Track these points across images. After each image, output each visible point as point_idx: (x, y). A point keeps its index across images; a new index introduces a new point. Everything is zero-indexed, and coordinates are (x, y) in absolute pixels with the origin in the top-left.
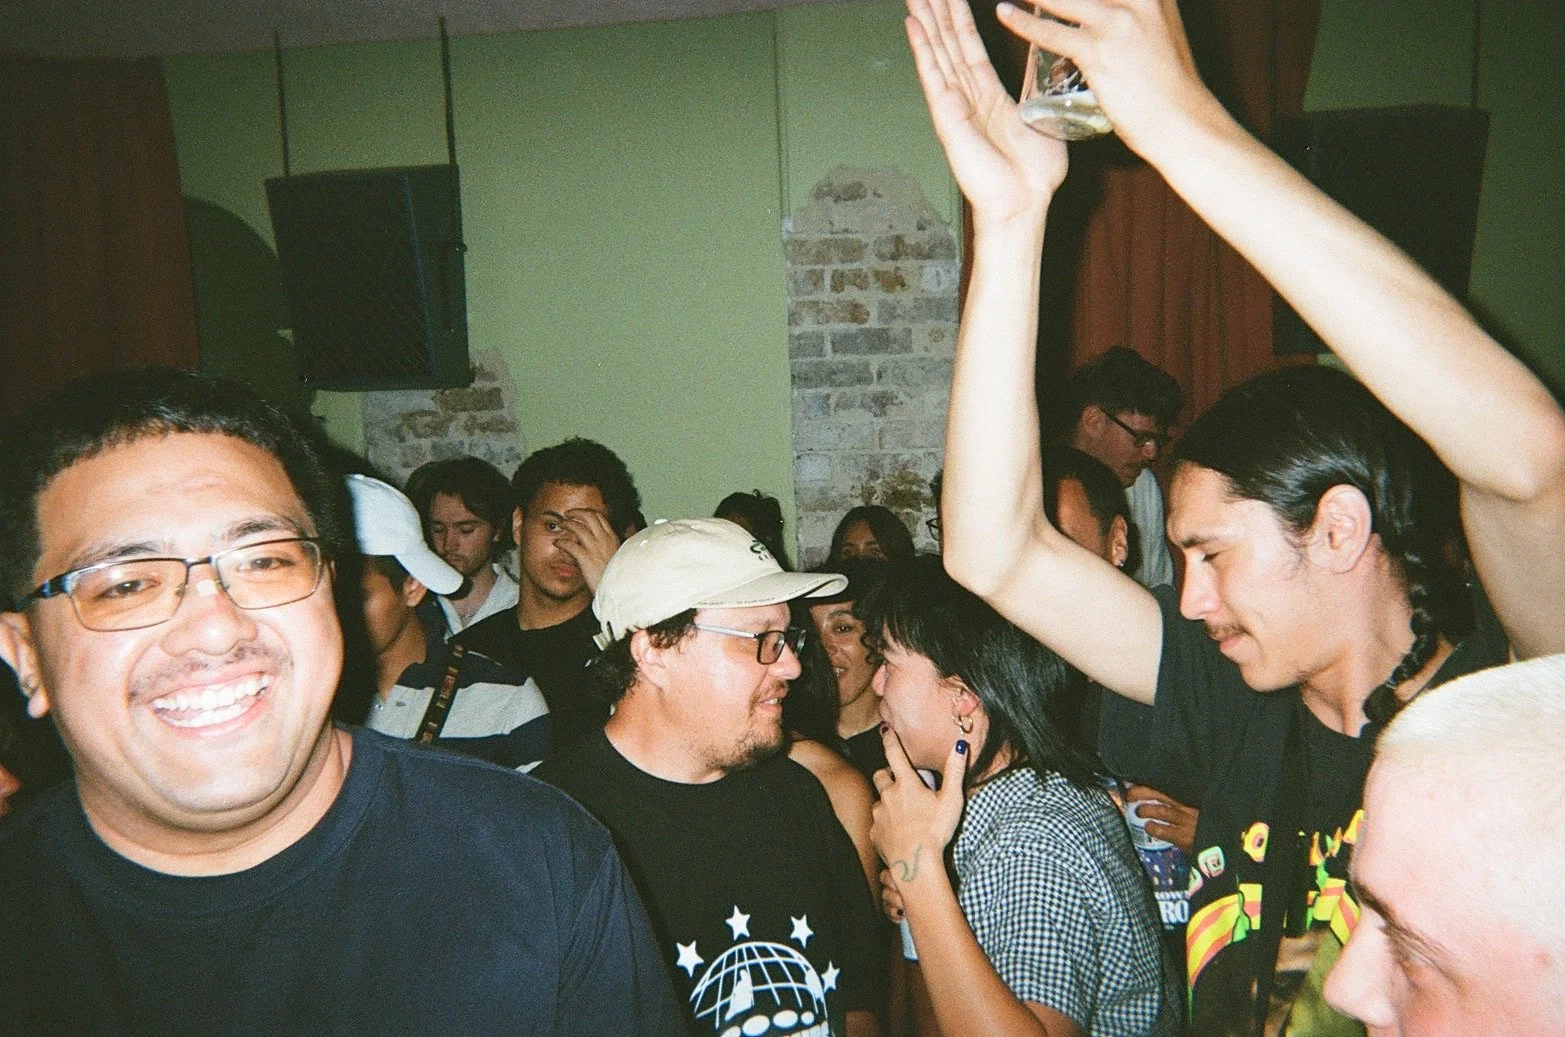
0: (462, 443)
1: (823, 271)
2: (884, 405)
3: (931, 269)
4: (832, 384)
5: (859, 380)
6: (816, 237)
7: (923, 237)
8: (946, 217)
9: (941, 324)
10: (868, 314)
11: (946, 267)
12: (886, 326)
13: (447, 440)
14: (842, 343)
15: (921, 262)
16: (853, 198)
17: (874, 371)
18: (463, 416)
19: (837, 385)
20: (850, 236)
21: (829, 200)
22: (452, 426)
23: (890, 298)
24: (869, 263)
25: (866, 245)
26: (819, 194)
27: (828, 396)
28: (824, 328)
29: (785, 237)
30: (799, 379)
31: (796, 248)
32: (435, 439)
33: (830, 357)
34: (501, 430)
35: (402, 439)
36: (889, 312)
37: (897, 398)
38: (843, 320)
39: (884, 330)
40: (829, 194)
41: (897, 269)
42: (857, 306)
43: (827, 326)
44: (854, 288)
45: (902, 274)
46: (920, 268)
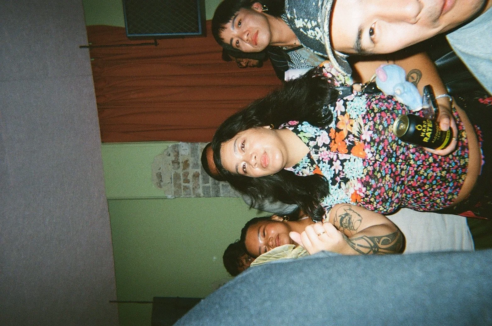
1: (183, 186)
3: (182, 152)
4: (219, 183)
6: (173, 188)
7: (172, 154)
8: (166, 148)
9: (199, 149)
10: (196, 172)
11: (181, 147)
12: (200, 166)
14: (206, 181)
15: (180, 155)
16: (161, 176)
20: (173, 178)
21: (162, 184)
23: (191, 165)
24: (180, 171)
25: (175, 172)
26: (160, 186)
29: (173, 197)
30: (217, 195)
31: (176, 194)
33: (210, 184)
36: (196, 165)
38: (198, 180)
40: (160, 184)
41: (182, 162)
42: (194, 176)
43: (200, 185)
44: (188, 176)
45: (184, 161)
46: (182, 155)
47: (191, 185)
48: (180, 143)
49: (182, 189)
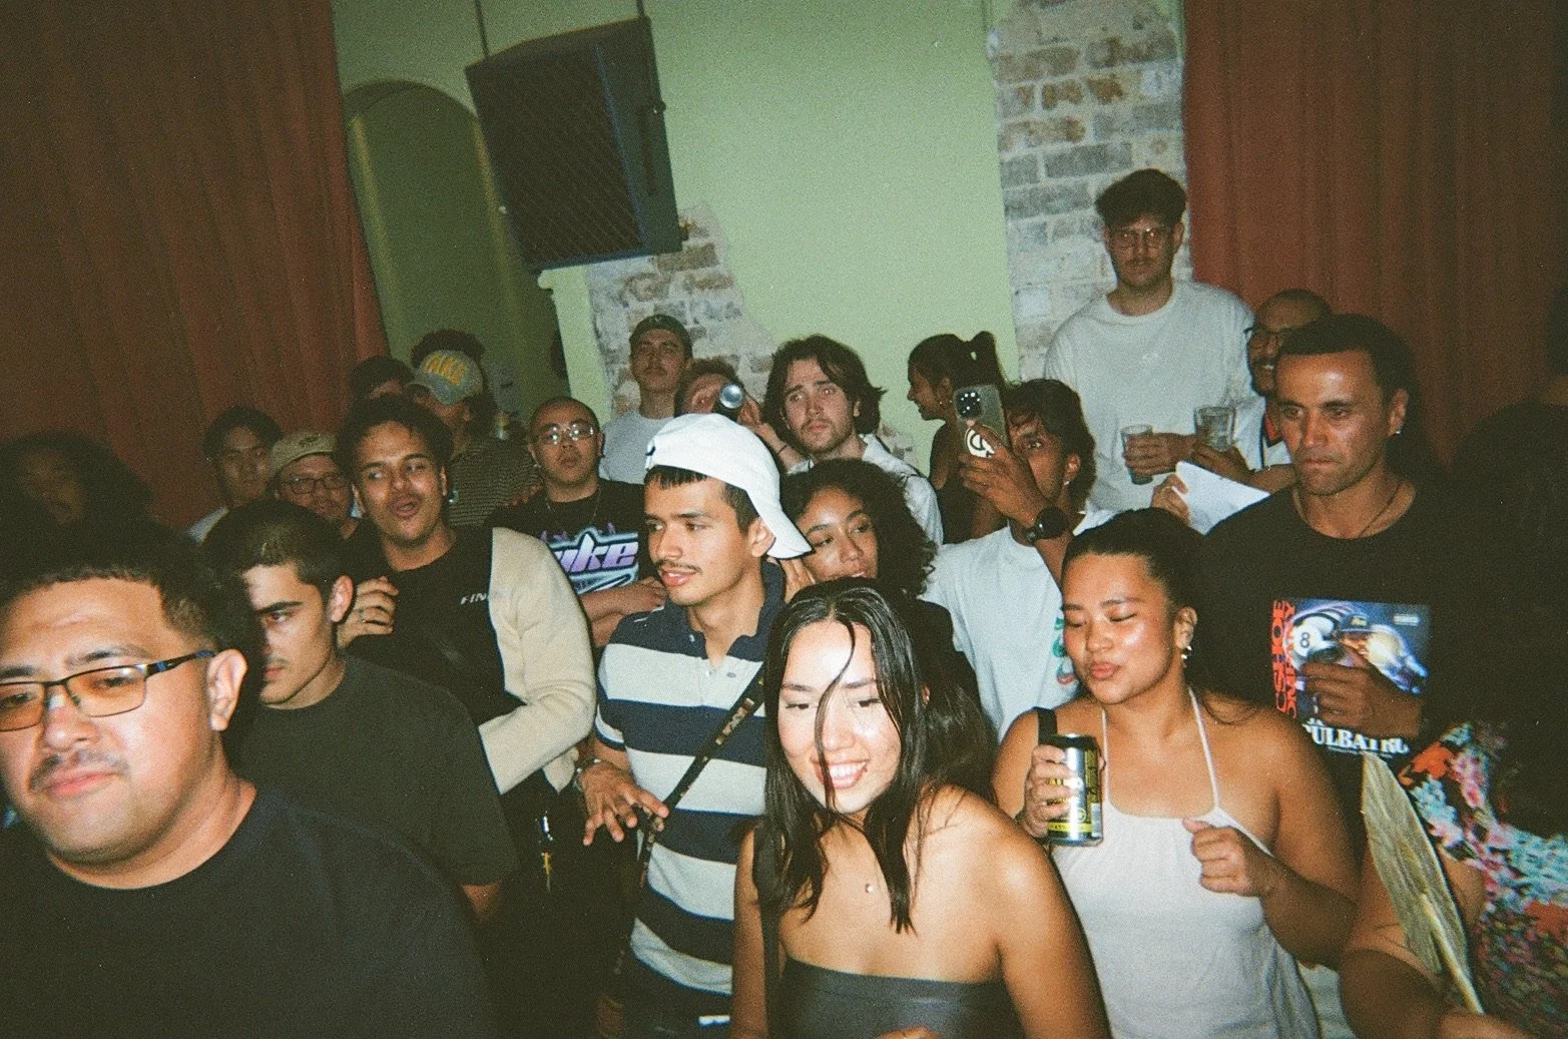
0: (682, 304)
1: (1033, 87)
3: (1149, 72)
4: (1049, 211)
5: (1077, 205)
6: (1023, 50)
7: (1140, 37)
8: (1165, 12)
9: (1164, 134)
10: (1083, 130)
11: (1167, 69)
12: (1104, 142)
13: (668, 301)
14: (1056, 166)
15: (1138, 66)
18: (680, 277)
19: (1053, 212)
20: (1060, 45)
22: (672, 288)
23: (1107, 109)
24: (1082, 72)
25: (1079, 53)
26: (1024, 1)
27: (1045, 224)
28: (1035, 151)
29: (991, 54)
30: (1013, 209)
31: (1004, 64)
32: (657, 301)
33: (1045, 182)
34: (717, 287)
35: (626, 305)
36: (1106, 126)
38: (1056, 139)
39: (1102, 147)
41: (1113, 76)
42: (1071, 123)
43: (1039, 148)
44: (1067, 103)
45: (1120, 82)
46: (1139, 72)
48: (1180, 61)
49: (1023, 84)
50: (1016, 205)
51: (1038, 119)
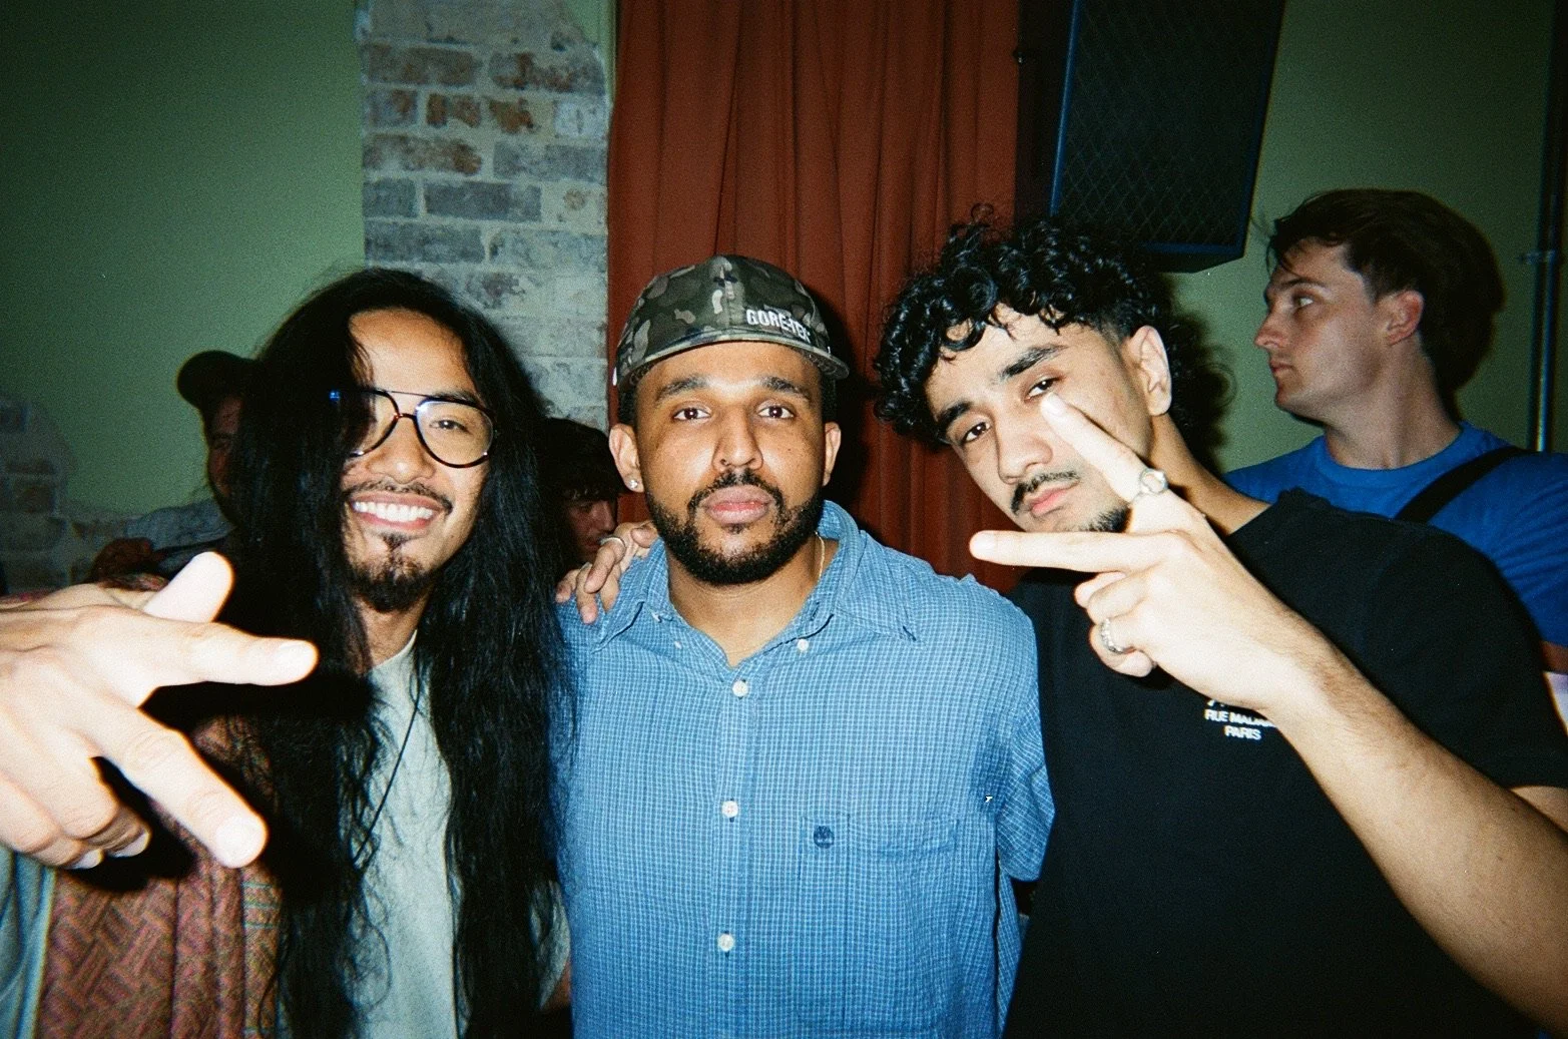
1: (415, 94)
2: (498, 293)
3: (569, 106)
4: (427, 257)
5: (466, 255)
6: (405, 44)
7: (560, 59)
8: (592, 35)
9: (582, 185)
10: (479, 161)
11: (591, 107)
12: (506, 181)
14: (440, 199)
15: (555, 95)
17: (486, 241)
19: (431, 260)
20: (454, 47)
23: (512, 141)
24: (482, 89)
25: (480, 64)
28: (412, 176)
29: (361, 38)
30: (377, 247)
31: (377, 56)
33: (422, 216)
36: (510, 162)
37: (517, 285)
38: (442, 167)
39: (503, 188)
41: (522, 102)
42: (463, 149)
43: (419, 173)
44: (460, 123)
45: (529, 109)
46: (555, 103)
47: (419, 129)
48: (608, 101)
49: (403, 87)
50: (381, 241)
51: (419, 135)
